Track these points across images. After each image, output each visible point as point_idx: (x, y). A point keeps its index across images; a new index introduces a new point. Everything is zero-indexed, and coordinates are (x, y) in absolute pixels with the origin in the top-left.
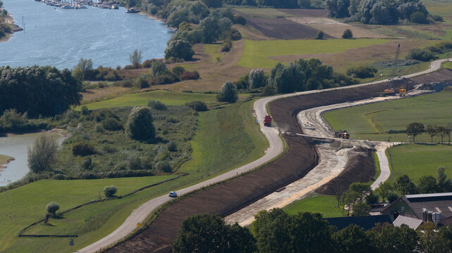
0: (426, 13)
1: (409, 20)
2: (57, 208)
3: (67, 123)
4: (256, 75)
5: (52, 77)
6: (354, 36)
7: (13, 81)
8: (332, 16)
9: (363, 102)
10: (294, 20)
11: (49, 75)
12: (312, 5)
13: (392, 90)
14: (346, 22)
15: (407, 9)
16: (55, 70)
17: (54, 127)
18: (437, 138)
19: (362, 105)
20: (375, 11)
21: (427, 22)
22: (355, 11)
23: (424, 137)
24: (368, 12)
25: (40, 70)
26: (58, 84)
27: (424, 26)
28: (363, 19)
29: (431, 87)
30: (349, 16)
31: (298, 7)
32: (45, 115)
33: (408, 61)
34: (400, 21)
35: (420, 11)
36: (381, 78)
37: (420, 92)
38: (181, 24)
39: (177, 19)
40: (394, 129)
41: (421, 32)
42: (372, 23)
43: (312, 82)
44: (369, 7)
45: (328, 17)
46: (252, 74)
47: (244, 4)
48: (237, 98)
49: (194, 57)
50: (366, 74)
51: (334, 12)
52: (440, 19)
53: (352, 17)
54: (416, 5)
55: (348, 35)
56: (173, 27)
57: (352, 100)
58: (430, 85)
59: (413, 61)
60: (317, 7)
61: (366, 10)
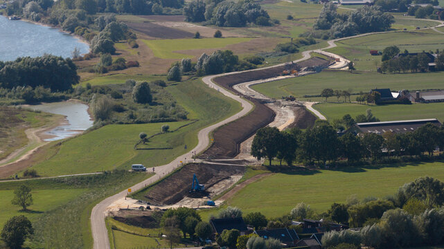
0: (268, 17)
1: (255, 23)
2: (145, 136)
3: (80, 95)
4: (186, 63)
5: (61, 64)
6: (223, 36)
7: (34, 67)
8: (189, 20)
9: (272, 79)
10: (159, 23)
11: (59, 62)
12: (163, 12)
13: (288, 71)
14: (204, 25)
15: (253, 14)
16: (61, 59)
17: (70, 98)
19: (272, 81)
20: (229, 16)
21: (269, 25)
22: (210, 16)
23: (334, 98)
24: (222, 16)
25: (53, 59)
27: (270, 28)
28: (218, 22)
29: (314, 69)
30: (205, 20)
31: (152, 14)
32: (62, 90)
33: (280, 53)
34: (248, 24)
35: (263, 15)
36: (268, 65)
37: (306, 73)
38: (76, 28)
39: (71, 24)
40: (308, 95)
41: (270, 32)
42: (226, 26)
43: (228, 66)
44: (223, 13)
45: (185, 21)
46: (183, 62)
47: (107, 12)
48: (181, 78)
49: (116, 52)
50: (258, 62)
51: (191, 18)
52: (277, 22)
53: (208, 22)
54: (260, 11)
55: (218, 35)
56: (68, 30)
57: (264, 79)
58: (313, 68)
59: (284, 53)
60: (168, 13)
61: (220, 15)
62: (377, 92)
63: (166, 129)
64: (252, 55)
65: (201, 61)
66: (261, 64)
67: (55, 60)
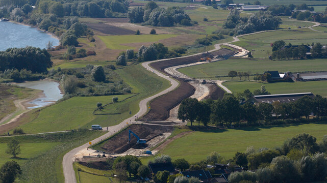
0: (190, 19)
1: (180, 23)
2: (101, 105)
3: (53, 75)
4: (130, 52)
5: (38, 53)
6: (157, 33)
7: (20, 55)
8: (132, 22)
10: (110, 24)
11: (37, 52)
12: (113, 16)
13: (204, 59)
14: (143, 25)
15: (179, 17)
16: (39, 49)
17: (46, 78)
18: (243, 78)
20: (161, 18)
21: (190, 25)
22: (147, 19)
23: (237, 78)
24: (156, 19)
25: (33, 49)
26: (42, 56)
27: (191, 27)
28: (153, 23)
29: (223, 57)
30: (144, 22)
31: (105, 17)
32: (39, 72)
33: (199, 45)
34: (175, 24)
35: (186, 18)
36: (189, 54)
37: (217, 60)
38: (50, 27)
39: (45, 25)
40: (218, 76)
41: (191, 30)
42: (159, 26)
43: (160, 55)
44: (157, 16)
45: (129, 22)
46: (128, 52)
47: (72, 15)
48: (126, 64)
49: (79, 45)
50: (182, 52)
51: (133, 20)
52: (196, 23)
53: (146, 23)
54: (184, 15)
55: (153, 32)
59: (201, 45)
60: (116, 16)
61: (155, 18)
62: (269, 74)
63: (116, 100)
64: (178, 47)
65: (141, 51)
66: (184, 53)
67: (34, 49)
